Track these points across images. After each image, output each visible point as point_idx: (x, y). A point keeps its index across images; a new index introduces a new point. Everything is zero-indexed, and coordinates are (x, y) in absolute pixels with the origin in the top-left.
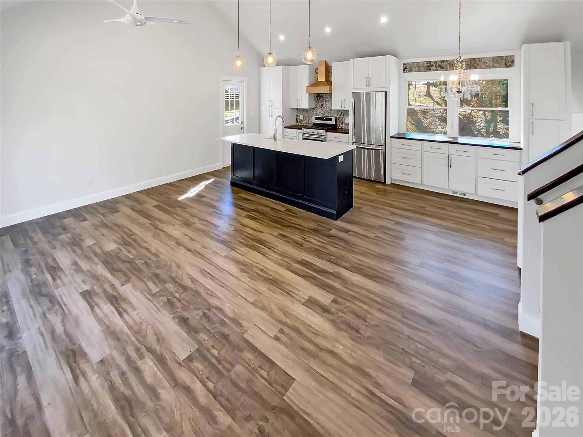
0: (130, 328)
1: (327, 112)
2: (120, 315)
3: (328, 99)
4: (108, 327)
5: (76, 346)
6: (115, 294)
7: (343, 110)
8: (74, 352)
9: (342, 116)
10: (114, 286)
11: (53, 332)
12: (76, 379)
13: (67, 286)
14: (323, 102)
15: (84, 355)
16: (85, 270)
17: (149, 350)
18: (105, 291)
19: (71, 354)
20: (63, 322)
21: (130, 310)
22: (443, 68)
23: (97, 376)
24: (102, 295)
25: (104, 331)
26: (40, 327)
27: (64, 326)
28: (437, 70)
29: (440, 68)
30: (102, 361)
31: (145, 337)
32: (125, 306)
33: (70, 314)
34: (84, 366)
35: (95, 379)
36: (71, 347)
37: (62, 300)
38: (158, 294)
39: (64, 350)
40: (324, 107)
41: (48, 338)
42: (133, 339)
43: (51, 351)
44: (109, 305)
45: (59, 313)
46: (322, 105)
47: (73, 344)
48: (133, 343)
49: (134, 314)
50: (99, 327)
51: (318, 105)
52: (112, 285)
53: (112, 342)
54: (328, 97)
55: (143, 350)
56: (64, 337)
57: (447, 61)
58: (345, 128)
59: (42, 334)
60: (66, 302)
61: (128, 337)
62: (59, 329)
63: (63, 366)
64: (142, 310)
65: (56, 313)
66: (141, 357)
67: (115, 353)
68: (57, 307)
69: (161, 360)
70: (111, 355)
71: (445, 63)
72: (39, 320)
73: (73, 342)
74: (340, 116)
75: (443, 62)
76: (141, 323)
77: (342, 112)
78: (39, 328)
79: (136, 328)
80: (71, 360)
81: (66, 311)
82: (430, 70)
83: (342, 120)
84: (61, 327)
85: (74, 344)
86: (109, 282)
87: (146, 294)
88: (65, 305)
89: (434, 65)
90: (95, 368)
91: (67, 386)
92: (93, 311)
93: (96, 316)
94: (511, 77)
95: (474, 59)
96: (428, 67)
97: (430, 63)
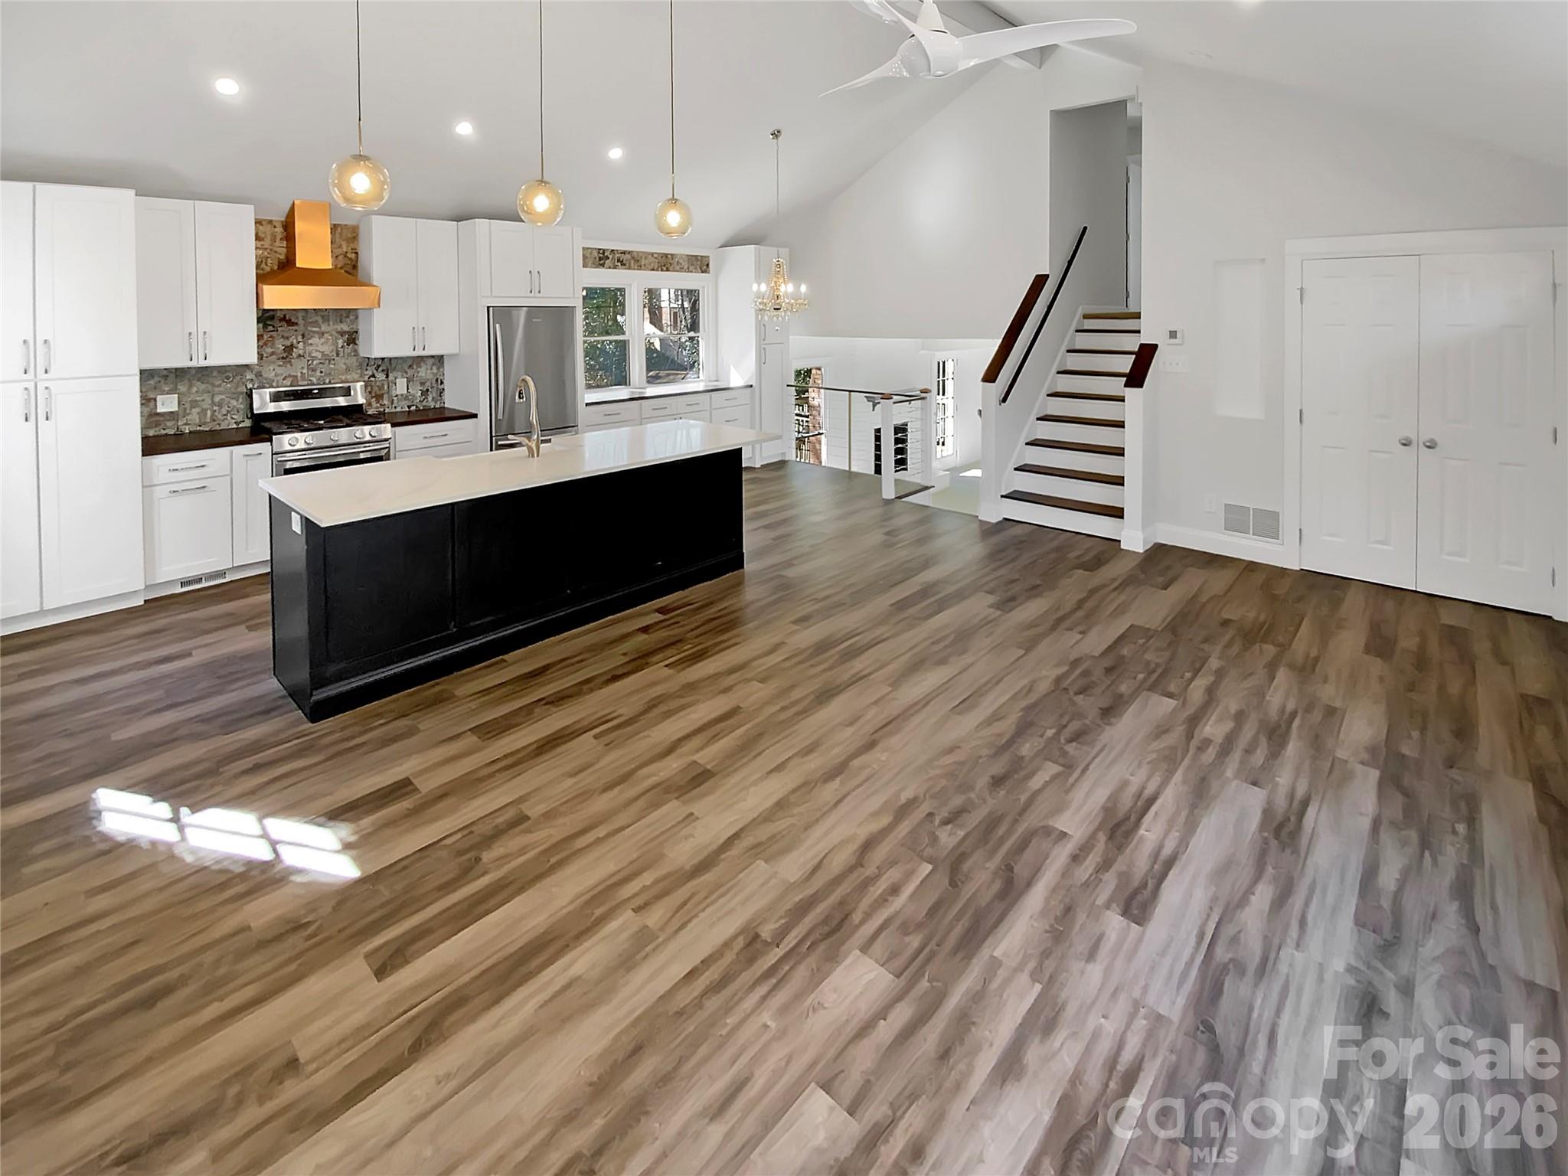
0: (1171, 773)
1: (314, 370)
2: (1152, 800)
3: (320, 327)
4: (1194, 807)
5: (1266, 834)
6: (1102, 837)
7: (383, 359)
8: (1277, 831)
9: (381, 376)
10: (1078, 852)
11: (1280, 901)
12: (1305, 803)
13: (1136, 993)
14: (291, 339)
15: (1268, 812)
16: (1038, 987)
17: (1190, 736)
18: (1105, 865)
19: (1284, 833)
20: (1243, 902)
21: (1132, 789)
22: (625, 265)
23: (1277, 779)
24: (1119, 865)
25: (1207, 807)
26: (1294, 945)
27: (1250, 891)
28: (614, 268)
29: (619, 264)
30: (1254, 784)
31: (1173, 748)
32: (1126, 801)
33: (1214, 899)
34: (1281, 803)
35: (1284, 780)
36: (1274, 843)
37: (1192, 959)
38: (1061, 760)
39: (1288, 851)
40: (300, 356)
41: (1297, 902)
42: (1186, 762)
43: (1310, 872)
44: (1142, 832)
45: (1229, 931)
46: (289, 349)
47: (1266, 844)
48: (1195, 758)
49: (1136, 782)
50: (1205, 821)
51: (269, 350)
52: (1076, 858)
53: (1215, 785)
54: (316, 321)
55: (1194, 743)
56: (1270, 870)
57: (629, 253)
58: (394, 410)
59: (1303, 923)
60: (1193, 939)
61: (1189, 768)
62: (1263, 895)
63: (1310, 831)
64: (1119, 772)
65: (1235, 940)
66: (1207, 742)
67: (1229, 773)
68: (1221, 954)
69: (1194, 721)
70: (1237, 776)
71: (628, 256)
72: (1283, 968)
73: (1264, 845)
74: (373, 376)
75: (624, 253)
76: (1149, 763)
77: (379, 366)
78: (1298, 945)
79: (1165, 766)
80: (1291, 826)
81: (1214, 918)
82: (603, 265)
83: (381, 388)
84: (1257, 892)
85: (1266, 841)
86: (1065, 873)
87: (1071, 780)
88: (1201, 936)
89: (611, 257)
90: (1270, 786)
91: (1325, 806)
92: (1178, 853)
93: (1184, 843)
94: (704, 287)
95: (666, 255)
96: (600, 259)
97: (604, 253)
